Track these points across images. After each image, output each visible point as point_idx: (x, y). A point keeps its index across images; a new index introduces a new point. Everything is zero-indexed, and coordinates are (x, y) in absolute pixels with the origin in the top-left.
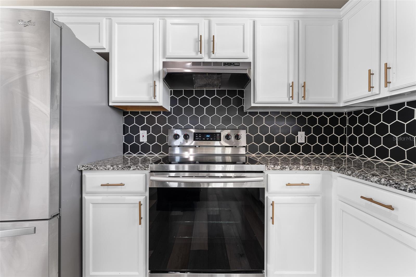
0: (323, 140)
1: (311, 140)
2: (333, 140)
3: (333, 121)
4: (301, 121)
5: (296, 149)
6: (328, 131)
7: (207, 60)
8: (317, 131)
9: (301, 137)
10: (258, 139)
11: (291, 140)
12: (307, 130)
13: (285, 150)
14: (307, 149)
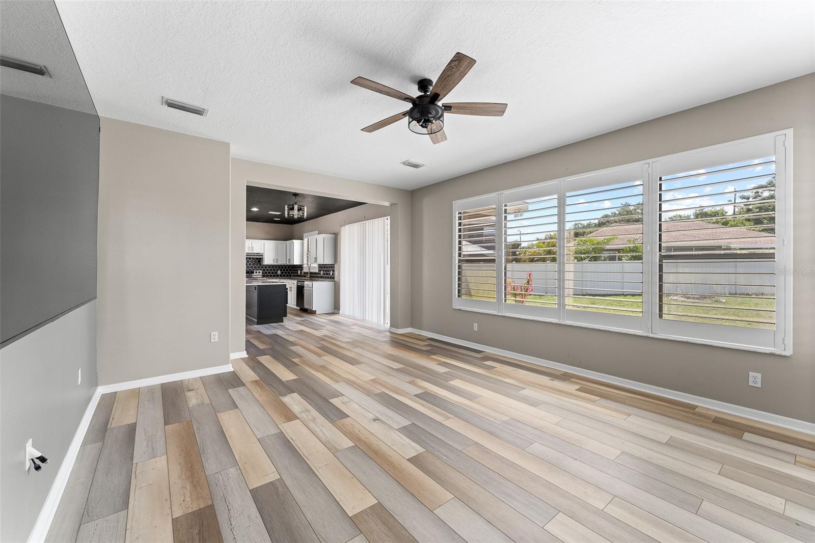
0: (286, 273)
1: (282, 273)
2: (289, 273)
3: (289, 267)
4: (279, 267)
5: (278, 276)
6: (287, 270)
7: (251, 252)
8: (284, 270)
9: (279, 272)
10: (266, 273)
11: (276, 273)
12: (281, 270)
13: (274, 276)
14: (281, 276)
